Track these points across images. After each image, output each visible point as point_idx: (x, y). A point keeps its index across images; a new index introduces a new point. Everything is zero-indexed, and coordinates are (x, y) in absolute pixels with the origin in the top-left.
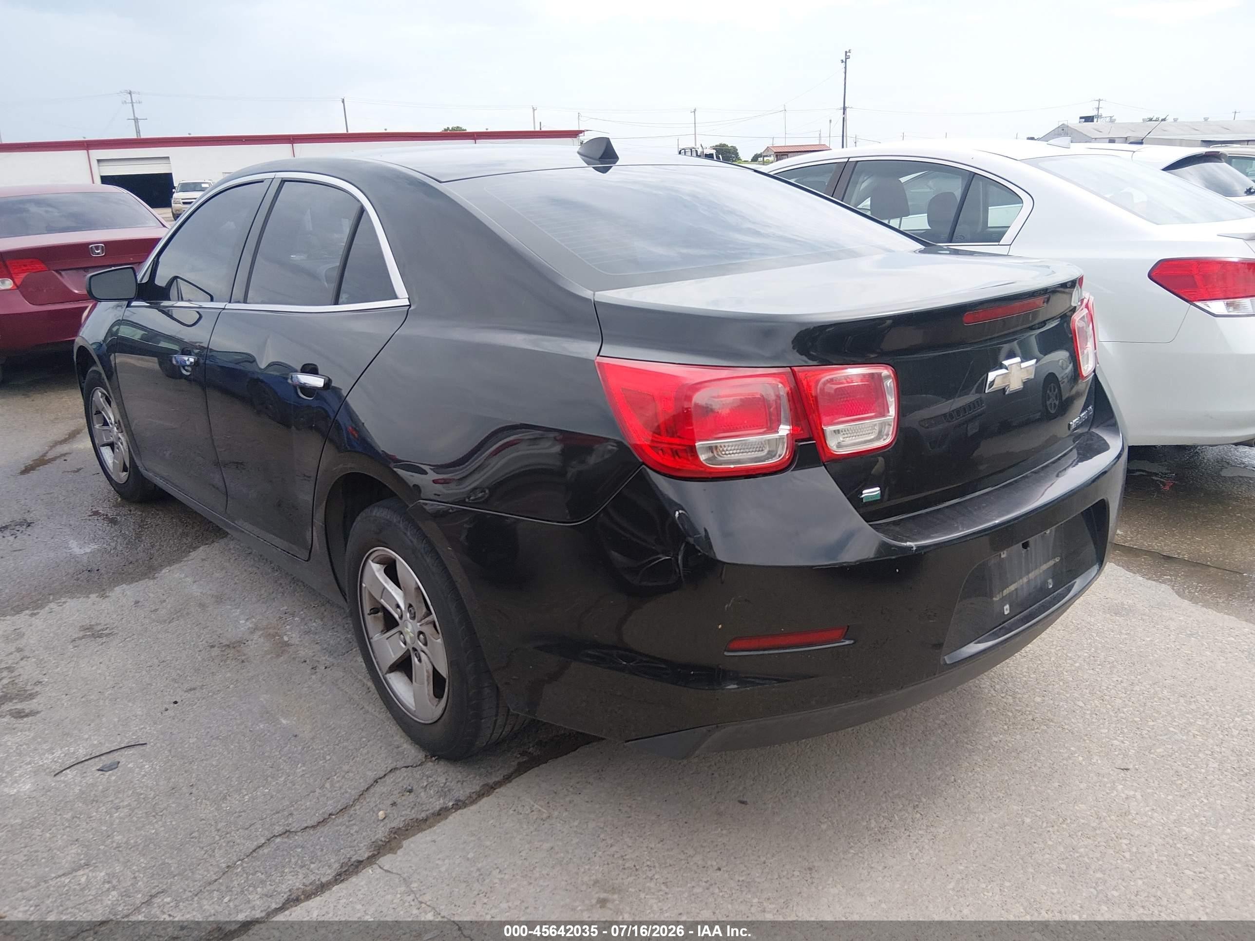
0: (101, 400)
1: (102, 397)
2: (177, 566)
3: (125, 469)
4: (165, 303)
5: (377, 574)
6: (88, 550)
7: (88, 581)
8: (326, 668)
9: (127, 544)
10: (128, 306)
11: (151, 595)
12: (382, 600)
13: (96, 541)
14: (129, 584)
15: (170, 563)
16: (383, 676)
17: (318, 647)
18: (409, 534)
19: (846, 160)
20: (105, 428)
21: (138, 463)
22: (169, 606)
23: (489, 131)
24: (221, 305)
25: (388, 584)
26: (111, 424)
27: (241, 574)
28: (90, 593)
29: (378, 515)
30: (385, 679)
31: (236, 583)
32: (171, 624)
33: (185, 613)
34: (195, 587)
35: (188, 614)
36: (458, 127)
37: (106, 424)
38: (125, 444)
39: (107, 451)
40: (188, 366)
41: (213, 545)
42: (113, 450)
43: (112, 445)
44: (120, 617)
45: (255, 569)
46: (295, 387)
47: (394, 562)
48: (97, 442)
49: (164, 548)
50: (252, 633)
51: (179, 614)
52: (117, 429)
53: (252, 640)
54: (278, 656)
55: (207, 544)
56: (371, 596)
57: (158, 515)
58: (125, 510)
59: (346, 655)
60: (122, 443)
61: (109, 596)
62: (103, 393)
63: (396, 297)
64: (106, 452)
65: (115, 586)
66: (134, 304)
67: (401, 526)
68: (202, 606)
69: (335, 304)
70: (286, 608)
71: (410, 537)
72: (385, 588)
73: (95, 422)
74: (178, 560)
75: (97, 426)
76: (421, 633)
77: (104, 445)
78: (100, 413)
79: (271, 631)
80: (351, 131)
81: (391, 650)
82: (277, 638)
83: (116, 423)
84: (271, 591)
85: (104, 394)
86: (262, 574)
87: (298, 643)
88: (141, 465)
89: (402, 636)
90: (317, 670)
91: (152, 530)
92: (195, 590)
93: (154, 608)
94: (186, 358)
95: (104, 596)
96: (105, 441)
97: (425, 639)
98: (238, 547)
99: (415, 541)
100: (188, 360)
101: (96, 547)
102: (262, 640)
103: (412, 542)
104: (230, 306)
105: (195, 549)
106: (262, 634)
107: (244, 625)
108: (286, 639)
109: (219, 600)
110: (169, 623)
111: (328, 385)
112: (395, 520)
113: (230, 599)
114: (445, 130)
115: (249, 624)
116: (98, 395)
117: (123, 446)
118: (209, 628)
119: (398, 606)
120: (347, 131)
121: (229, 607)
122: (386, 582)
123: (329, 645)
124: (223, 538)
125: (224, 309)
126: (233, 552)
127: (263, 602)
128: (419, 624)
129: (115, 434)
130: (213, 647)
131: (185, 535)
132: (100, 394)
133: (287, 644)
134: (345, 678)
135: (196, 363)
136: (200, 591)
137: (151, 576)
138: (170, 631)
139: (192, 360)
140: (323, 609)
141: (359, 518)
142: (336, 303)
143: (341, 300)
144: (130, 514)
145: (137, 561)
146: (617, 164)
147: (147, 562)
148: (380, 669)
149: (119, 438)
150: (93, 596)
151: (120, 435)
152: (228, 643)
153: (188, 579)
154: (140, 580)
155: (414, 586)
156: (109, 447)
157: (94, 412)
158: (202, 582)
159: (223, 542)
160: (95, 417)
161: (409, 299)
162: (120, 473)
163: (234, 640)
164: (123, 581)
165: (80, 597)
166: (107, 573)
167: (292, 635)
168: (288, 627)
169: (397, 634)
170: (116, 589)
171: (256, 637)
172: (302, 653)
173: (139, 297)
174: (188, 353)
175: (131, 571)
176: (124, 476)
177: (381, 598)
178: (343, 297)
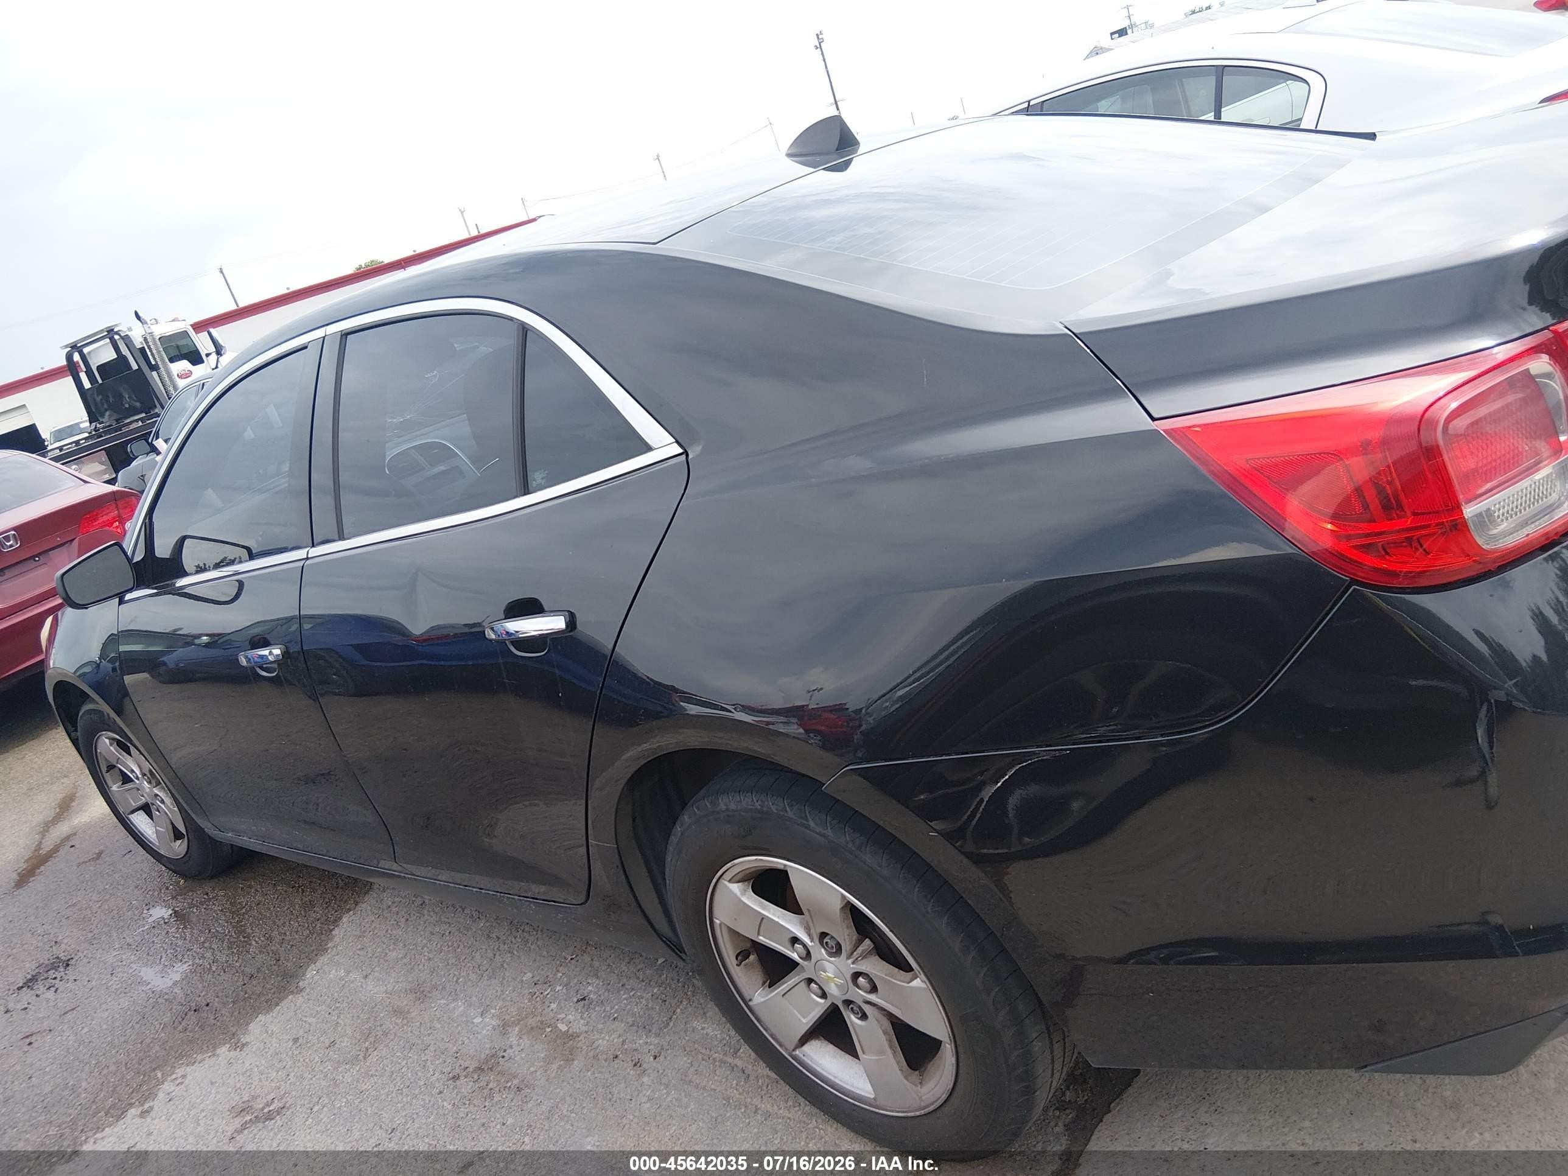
0: (112, 748)
1: (111, 744)
2: (323, 960)
3: (178, 835)
4: (181, 582)
5: (745, 899)
6: (177, 977)
7: (202, 1028)
8: (655, 1058)
9: (229, 948)
10: (121, 602)
11: (312, 1020)
12: (761, 938)
13: (180, 957)
14: (267, 1012)
15: (311, 959)
16: (791, 1056)
17: (620, 1026)
18: (811, 823)
19: (1026, 105)
20: (128, 786)
21: (202, 822)
22: (349, 1031)
23: (417, 252)
24: (301, 554)
25: (769, 911)
26: (137, 778)
27: (430, 941)
28: (215, 1048)
29: (733, 806)
30: (795, 1058)
31: (429, 959)
32: (369, 1059)
33: (380, 1033)
34: (370, 985)
35: (385, 1034)
36: (372, 261)
37: (126, 779)
38: (168, 800)
39: (139, 817)
40: (272, 662)
41: (358, 908)
42: (150, 815)
43: (146, 809)
44: (282, 1074)
45: (446, 927)
46: (501, 643)
47: (782, 875)
48: (121, 810)
49: (288, 938)
50: (504, 1034)
51: (371, 1039)
52: (150, 782)
53: (511, 1047)
54: (569, 1061)
55: (349, 910)
56: (734, 934)
57: (250, 887)
58: (198, 895)
59: (671, 1024)
60: (163, 802)
61: (247, 1044)
62: (112, 739)
63: (648, 448)
64: (140, 821)
65: (248, 1024)
66: (128, 597)
67: (790, 814)
68: (398, 1012)
69: (525, 494)
70: (530, 975)
71: (819, 829)
72: (763, 918)
73: (110, 782)
74: (322, 950)
75: (115, 788)
76: (856, 975)
77: (133, 812)
78: (115, 766)
79: (532, 1021)
80: (242, 305)
81: (796, 1013)
82: (548, 1030)
83: (144, 775)
84: (491, 955)
85: (114, 739)
86: (459, 930)
87: (585, 1028)
88: (210, 825)
89: (813, 985)
90: (645, 1066)
91: (255, 913)
92: (375, 989)
93: (327, 1043)
94: (265, 652)
95: (239, 1046)
96: (134, 805)
97: (871, 981)
98: (397, 899)
99: (829, 833)
100: (271, 653)
101: (185, 967)
102: (526, 1042)
103: (823, 836)
104: (314, 552)
105: (336, 922)
106: (520, 1031)
107: (485, 1025)
108: (563, 1027)
109: (420, 994)
110: (365, 1058)
111: (571, 623)
112: (774, 808)
113: (435, 987)
114: (358, 269)
115: (491, 1021)
116: (105, 744)
117: (167, 805)
118: (432, 1048)
119: (795, 940)
120: (238, 306)
121: (443, 1001)
122: (764, 908)
123: (634, 1015)
124: (366, 893)
125: (307, 558)
126: (395, 909)
127: (490, 978)
128: (850, 961)
129: (148, 790)
130: (456, 1078)
131: (308, 906)
132: (107, 741)
133: (570, 1036)
134: (696, 1064)
135: (286, 654)
136: (383, 989)
137: (293, 988)
138: (373, 1072)
139: (277, 651)
140: (587, 958)
141: (686, 818)
142: (526, 491)
143: (533, 484)
144: (209, 900)
145: (259, 970)
146: (859, 152)
147: (275, 967)
148: (781, 1046)
149: (156, 795)
150: (223, 1051)
151: (156, 791)
152: (475, 1064)
153: (352, 976)
154: (281, 1000)
155: (838, 905)
156: (141, 812)
157: (104, 769)
158: (377, 974)
159: (371, 899)
160: (107, 776)
161: (677, 442)
162: (173, 844)
163: (483, 1056)
164: (256, 1011)
165: (204, 1060)
166: (224, 1004)
167: (571, 1019)
168: (553, 1006)
169: (803, 985)
170: (252, 1026)
171: (513, 1039)
172: (603, 1043)
173: (139, 584)
174: (265, 643)
175: (258, 990)
176: (179, 848)
177: (759, 934)
178: (536, 477)
